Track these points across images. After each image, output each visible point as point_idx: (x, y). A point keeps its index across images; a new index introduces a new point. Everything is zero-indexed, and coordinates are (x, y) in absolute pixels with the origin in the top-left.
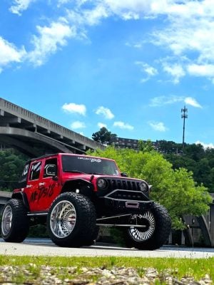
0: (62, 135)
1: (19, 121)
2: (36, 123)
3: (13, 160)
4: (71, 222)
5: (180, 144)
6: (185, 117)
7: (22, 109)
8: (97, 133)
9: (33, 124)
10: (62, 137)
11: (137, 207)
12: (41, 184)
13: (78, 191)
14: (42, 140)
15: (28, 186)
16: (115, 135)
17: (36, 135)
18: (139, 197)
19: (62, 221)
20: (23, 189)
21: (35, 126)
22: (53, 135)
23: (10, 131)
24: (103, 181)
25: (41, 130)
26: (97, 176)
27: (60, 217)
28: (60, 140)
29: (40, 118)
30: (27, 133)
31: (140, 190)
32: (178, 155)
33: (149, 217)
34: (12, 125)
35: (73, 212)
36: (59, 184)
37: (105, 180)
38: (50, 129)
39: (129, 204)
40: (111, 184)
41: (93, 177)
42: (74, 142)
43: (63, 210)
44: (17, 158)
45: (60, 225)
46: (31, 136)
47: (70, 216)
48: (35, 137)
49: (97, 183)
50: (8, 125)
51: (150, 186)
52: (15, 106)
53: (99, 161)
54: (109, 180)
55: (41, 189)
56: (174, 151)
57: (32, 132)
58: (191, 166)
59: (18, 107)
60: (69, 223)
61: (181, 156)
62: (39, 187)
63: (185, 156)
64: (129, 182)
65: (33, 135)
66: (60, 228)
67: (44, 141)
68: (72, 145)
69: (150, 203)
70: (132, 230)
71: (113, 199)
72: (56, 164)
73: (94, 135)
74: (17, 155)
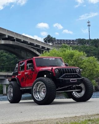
0: (29, 42)
1: (7, 37)
2: (15, 37)
3: (5, 55)
4: (43, 92)
5: (88, 40)
6: (89, 26)
7: (8, 30)
8: (46, 38)
9: (14, 38)
10: (29, 43)
11: (76, 81)
12: (26, 73)
13: (45, 76)
14: (19, 45)
15: (19, 74)
16: (55, 38)
17: (16, 43)
18: (76, 76)
19: (39, 92)
20: (16, 76)
21: (15, 38)
22: (24, 42)
23: (3, 42)
24: (57, 70)
25: (18, 40)
26: (54, 68)
27: (38, 90)
28: (29, 44)
29: (17, 34)
30: (11, 43)
31: (76, 73)
32: (87, 45)
33: (82, 85)
34: (3, 39)
35: (44, 87)
36: (35, 73)
37: (58, 69)
38: (22, 39)
39: (72, 80)
40: (61, 71)
41: (52, 68)
42: (35, 45)
43: (39, 86)
44: (7, 54)
45: (38, 94)
46: (13, 44)
47: (43, 89)
48: (15, 44)
49: (55, 71)
50: (1, 39)
51: (81, 70)
52: (4, 29)
53: (54, 59)
54: (60, 69)
55: (26, 76)
56: (85, 43)
57: (13, 42)
58: (94, 50)
59: (5, 30)
60: (42, 93)
61: (89, 46)
62: (25, 75)
63: (91, 46)
64: (70, 69)
65: (14, 43)
66: (38, 95)
67: (20, 45)
68: (35, 46)
69: (82, 79)
70: (74, 92)
71: (64, 79)
72: (33, 63)
73: (44, 39)
74: (6, 53)
